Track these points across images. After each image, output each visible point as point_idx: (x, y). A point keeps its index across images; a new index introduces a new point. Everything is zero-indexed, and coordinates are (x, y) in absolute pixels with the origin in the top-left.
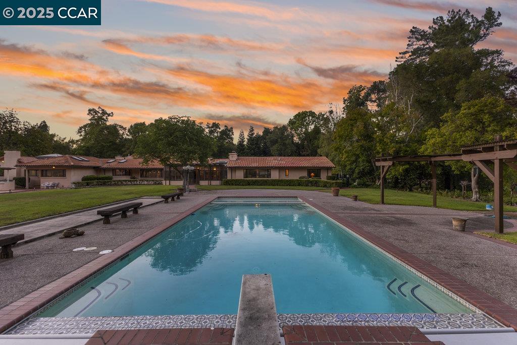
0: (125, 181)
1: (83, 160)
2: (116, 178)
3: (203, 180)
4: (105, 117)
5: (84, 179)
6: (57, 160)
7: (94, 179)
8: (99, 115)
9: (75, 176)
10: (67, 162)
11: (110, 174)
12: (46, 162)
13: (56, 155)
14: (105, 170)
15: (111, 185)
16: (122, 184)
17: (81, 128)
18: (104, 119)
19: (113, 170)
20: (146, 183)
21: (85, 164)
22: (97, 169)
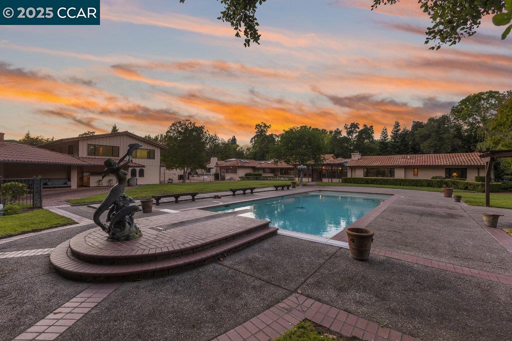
0: (269, 177)
1: (246, 162)
2: (264, 175)
3: (325, 178)
4: (265, 130)
5: (246, 175)
6: (233, 163)
7: (251, 175)
8: (262, 128)
9: (242, 173)
10: (237, 163)
11: (261, 172)
12: (228, 164)
13: (233, 159)
14: (259, 169)
15: (260, 180)
16: (267, 180)
17: (252, 139)
18: (264, 131)
19: (264, 169)
20: (283, 179)
21: (247, 165)
22: (254, 168)
